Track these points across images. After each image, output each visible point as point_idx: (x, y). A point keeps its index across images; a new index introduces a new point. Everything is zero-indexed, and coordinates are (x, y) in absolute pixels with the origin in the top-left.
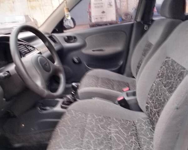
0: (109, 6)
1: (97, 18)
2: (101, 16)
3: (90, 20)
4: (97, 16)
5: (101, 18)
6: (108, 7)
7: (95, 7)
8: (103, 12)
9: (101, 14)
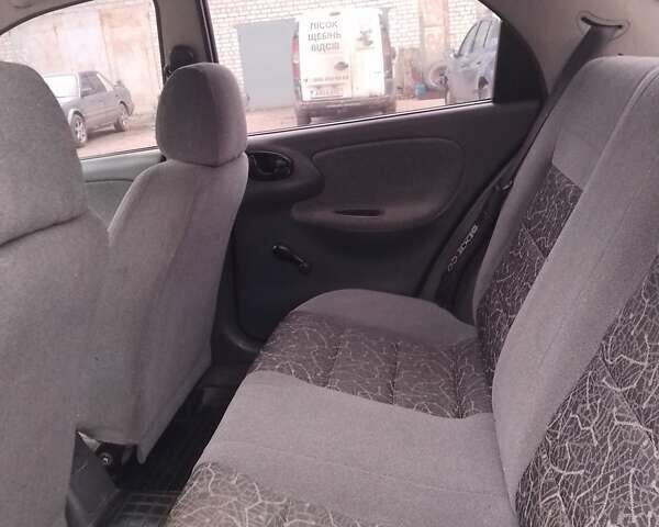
0: (361, 44)
1: (319, 87)
2: (332, 79)
3: (298, 93)
4: (321, 80)
5: (334, 86)
6: (359, 49)
7: (314, 48)
8: (342, 66)
9: (333, 73)
